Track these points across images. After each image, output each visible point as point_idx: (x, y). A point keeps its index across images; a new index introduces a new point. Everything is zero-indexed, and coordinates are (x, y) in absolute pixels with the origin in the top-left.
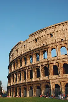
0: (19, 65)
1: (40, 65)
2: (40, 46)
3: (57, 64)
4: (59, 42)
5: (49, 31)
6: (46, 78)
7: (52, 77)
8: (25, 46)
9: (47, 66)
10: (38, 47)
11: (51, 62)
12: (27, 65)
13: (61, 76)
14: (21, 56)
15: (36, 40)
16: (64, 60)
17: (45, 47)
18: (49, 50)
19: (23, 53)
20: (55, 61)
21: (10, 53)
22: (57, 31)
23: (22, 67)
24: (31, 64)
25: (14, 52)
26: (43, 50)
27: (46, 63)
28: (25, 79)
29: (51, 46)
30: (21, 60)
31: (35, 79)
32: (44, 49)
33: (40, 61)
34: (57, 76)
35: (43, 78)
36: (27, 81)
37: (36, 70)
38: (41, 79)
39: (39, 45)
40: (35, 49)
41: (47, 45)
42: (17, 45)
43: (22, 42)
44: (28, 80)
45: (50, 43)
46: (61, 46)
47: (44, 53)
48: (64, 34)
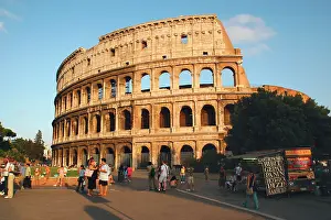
0: (75, 101)
1: (115, 106)
2: (119, 66)
3: (148, 107)
4: (158, 61)
5: (142, 35)
6: (125, 133)
7: (137, 131)
8: (89, 60)
9: (130, 110)
10: (114, 67)
11: (139, 103)
12: (92, 104)
13: (153, 132)
14: (80, 81)
15: (113, 51)
16: (163, 100)
17: (130, 70)
18: (137, 76)
19: (84, 77)
20: (146, 102)
21: (59, 72)
22: (157, 38)
23: (81, 106)
24: (99, 103)
25: (65, 70)
26: (124, 75)
27: (129, 104)
28: (86, 132)
29: (141, 67)
30: (79, 92)
31: (104, 134)
32: (127, 74)
33: (118, 99)
34: (146, 131)
35: (119, 132)
36: (89, 137)
37: (108, 116)
38: (117, 135)
39: (117, 63)
40: (109, 72)
41: (134, 66)
42: (73, 56)
43: (84, 50)
44: (92, 135)
45: (140, 61)
46: (162, 69)
47: (128, 81)
48: (170, 45)
